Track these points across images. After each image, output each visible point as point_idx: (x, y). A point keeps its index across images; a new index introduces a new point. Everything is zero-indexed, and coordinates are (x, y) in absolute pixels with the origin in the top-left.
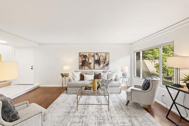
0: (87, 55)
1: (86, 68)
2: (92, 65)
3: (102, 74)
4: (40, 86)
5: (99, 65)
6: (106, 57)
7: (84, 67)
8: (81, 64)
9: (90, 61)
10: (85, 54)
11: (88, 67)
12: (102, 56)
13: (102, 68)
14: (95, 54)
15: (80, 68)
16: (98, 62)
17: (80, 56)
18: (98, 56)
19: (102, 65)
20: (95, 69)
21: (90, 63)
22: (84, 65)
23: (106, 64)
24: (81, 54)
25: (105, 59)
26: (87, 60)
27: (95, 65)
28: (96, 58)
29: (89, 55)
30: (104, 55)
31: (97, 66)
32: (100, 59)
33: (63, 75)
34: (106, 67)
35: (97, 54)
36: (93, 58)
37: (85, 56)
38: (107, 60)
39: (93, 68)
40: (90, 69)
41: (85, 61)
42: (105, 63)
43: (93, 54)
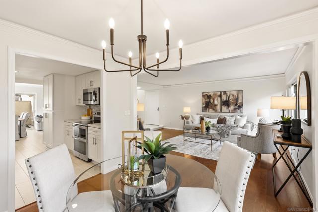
0: (212, 95)
1: (211, 110)
2: (218, 107)
3: (227, 118)
4: (165, 128)
5: (228, 107)
6: (238, 96)
7: (208, 109)
8: (204, 105)
9: (216, 102)
10: (209, 94)
11: (214, 110)
12: (233, 95)
13: (232, 111)
14: (222, 93)
15: (204, 111)
16: (226, 103)
17: (203, 96)
18: (227, 95)
19: (232, 108)
20: (222, 112)
21: (216, 105)
22: (208, 107)
23: (238, 106)
24: (204, 94)
25: (237, 99)
26: (212, 101)
27: (223, 107)
28: (224, 98)
29: (214, 94)
30: (235, 93)
31: (224, 109)
32: (230, 98)
33: (183, 118)
34: (238, 110)
35: (225, 93)
36: (219, 98)
37: (209, 97)
38: (240, 101)
39: (219, 111)
40: (216, 112)
41: (210, 102)
42: (236, 104)
43: (219, 93)
